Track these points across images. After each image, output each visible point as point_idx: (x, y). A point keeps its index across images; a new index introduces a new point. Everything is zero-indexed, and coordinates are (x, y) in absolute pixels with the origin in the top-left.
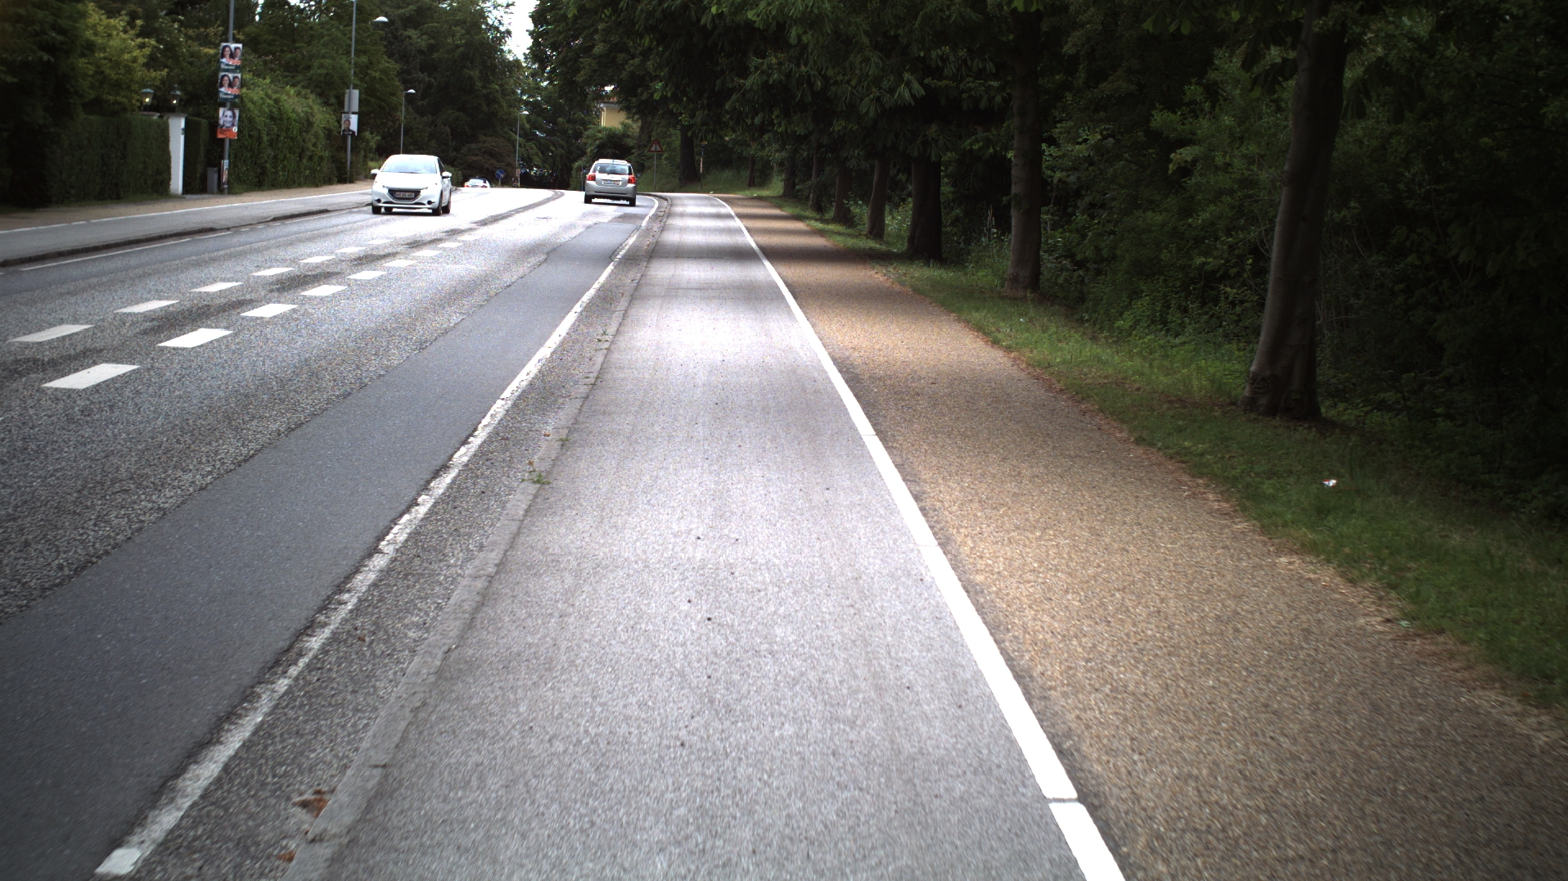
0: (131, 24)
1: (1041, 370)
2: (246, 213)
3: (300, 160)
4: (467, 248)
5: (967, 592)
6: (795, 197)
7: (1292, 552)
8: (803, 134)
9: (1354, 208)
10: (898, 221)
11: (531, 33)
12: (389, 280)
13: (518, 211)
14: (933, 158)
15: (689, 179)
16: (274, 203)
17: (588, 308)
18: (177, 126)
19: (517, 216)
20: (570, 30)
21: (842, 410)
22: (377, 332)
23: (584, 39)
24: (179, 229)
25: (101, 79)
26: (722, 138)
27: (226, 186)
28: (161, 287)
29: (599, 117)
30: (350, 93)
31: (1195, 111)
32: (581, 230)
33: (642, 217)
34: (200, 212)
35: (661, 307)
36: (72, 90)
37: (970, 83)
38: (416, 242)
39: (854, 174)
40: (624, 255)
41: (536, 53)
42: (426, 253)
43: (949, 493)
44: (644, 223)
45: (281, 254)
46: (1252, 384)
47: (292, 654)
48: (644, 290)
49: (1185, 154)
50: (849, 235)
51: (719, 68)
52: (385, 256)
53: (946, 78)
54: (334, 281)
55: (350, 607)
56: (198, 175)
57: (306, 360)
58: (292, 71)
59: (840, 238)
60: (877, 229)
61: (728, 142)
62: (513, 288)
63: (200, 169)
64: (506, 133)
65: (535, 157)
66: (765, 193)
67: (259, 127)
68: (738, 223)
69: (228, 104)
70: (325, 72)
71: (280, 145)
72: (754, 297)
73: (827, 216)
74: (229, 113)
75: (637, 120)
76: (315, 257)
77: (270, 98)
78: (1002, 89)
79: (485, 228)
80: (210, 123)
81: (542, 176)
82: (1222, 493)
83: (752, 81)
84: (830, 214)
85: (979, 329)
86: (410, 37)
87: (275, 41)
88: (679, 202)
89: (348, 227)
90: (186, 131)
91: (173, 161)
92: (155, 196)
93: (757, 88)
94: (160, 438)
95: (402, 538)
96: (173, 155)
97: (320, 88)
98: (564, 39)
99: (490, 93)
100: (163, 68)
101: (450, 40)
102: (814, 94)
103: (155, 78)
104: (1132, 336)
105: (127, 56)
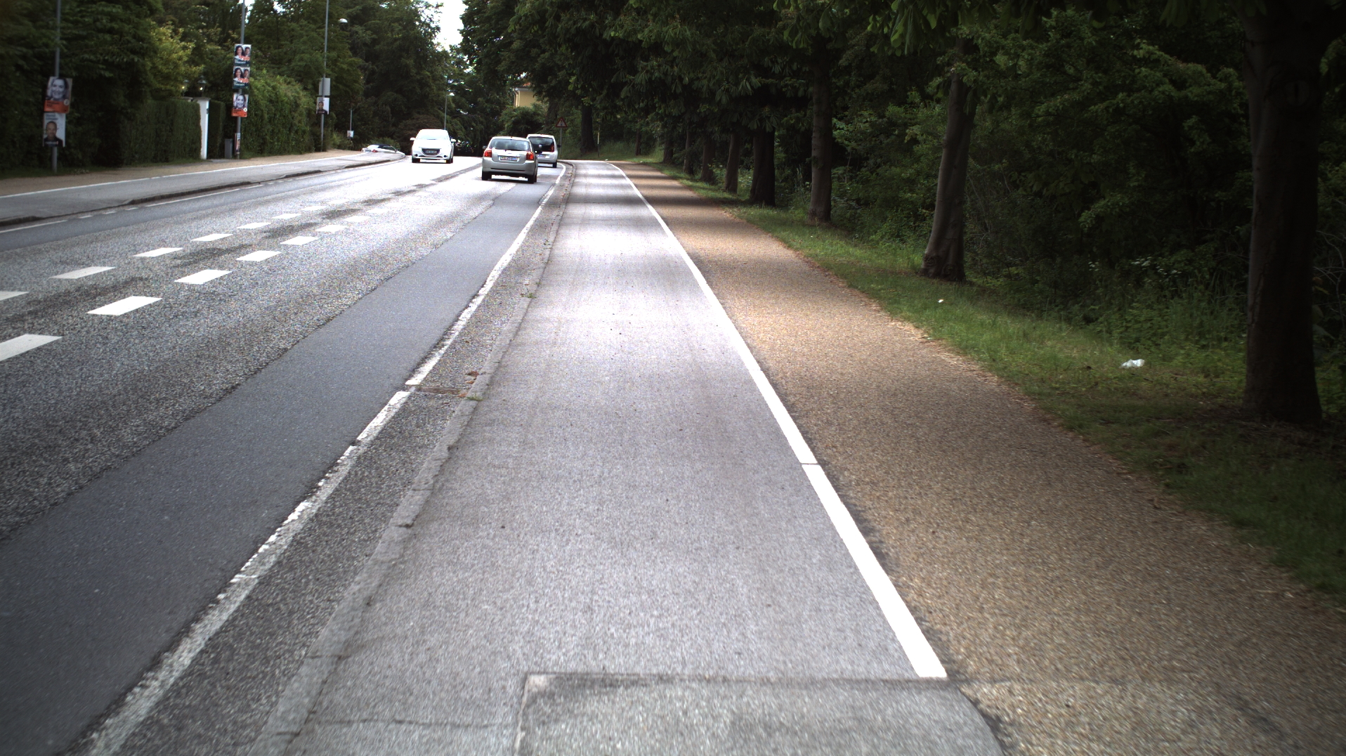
0: (175, 32)
1: (811, 259)
3: (290, 134)
4: (436, 196)
6: (673, 163)
8: (678, 115)
10: (745, 180)
11: (462, 32)
13: (461, 172)
14: (768, 129)
15: (589, 149)
17: (532, 229)
18: (205, 106)
19: (461, 176)
20: (493, 29)
23: (505, 36)
24: (228, 182)
25: (156, 72)
26: (615, 117)
27: (238, 153)
29: (513, 98)
30: (323, 80)
31: (912, 105)
32: (512, 186)
33: (556, 177)
34: (232, 171)
36: (143, 81)
38: (398, 192)
39: (718, 145)
40: (547, 202)
41: (465, 48)
42: (408, 198)
44: (557, 181)
45: (310, 198)
46: (926, 261)
47: (440, 345)
48: (567, 221)
50: (710, 189)
51: (616, 67)
52: (383, 200)
53: (774, 76)
55: (456, 334)
58: (279, 64)
59: (702, 191)
60: (732, 185)
61: (620, 120)
62: (478, 219)
64: (436, 111)
65: (460, 132)
66: (649, 160)
67: (262, 108)
68: (628, 181)
69: (240, 91)
70: (304, 64)
71: (276, 122)
72: (641, 224)
73: (697, 177)
74: (241, 97)
75: (546, 102)
76: (336, 199)
77: (269, 85)
79: (442, 183)
80: (226, 105)
81: (465, 146)
83: (641, 78)
84: (699, 176)
87: (263, 40)
89: (343, 182)
90: (210, 111)
91: (203, 133)
92: (191, 160)
93: (644, 83)
94: (322, 281)
95: (469, 316)
96: (202, 129)
97: (300, 76)
98: (488, 36)
99: (423, 79)
100: (197, 64)
101: (389, 35)
102: (684, 87)
103: (195, 72)
104: (878, 244)
105: (175, 56)
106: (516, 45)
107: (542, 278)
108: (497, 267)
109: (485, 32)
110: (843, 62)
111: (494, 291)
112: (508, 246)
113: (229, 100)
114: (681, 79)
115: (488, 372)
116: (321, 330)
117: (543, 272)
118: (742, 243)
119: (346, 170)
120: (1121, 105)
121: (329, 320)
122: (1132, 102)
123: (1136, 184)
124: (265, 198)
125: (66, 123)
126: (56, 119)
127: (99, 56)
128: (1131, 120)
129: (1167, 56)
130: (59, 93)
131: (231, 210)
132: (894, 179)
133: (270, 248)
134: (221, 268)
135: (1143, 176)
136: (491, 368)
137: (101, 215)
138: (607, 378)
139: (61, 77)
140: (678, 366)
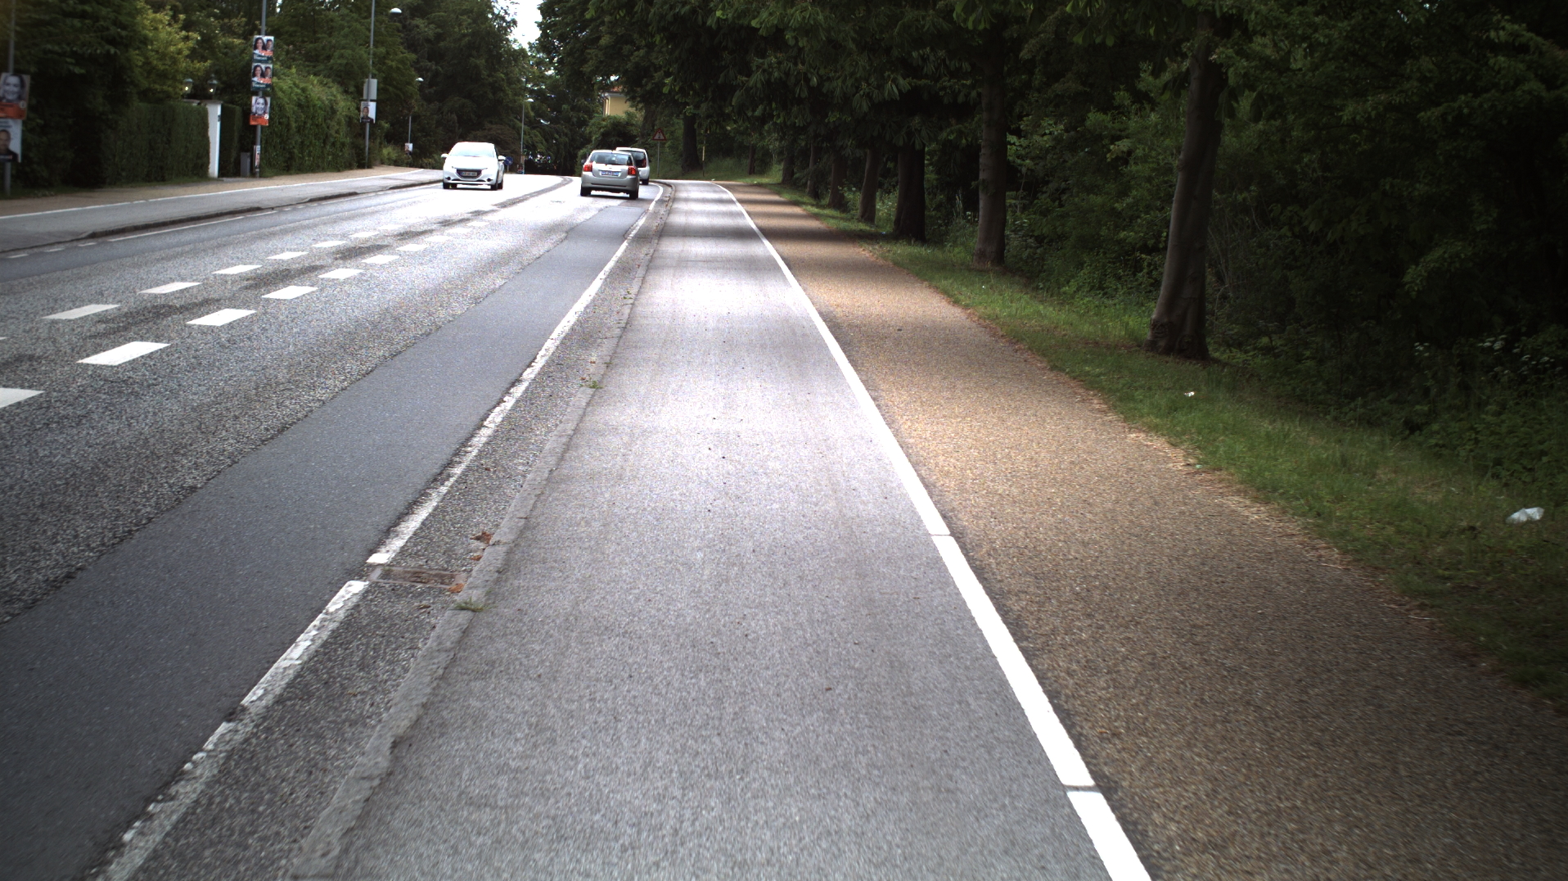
0: (174, 18)
1: (990, 323)
2: (283, 195)
3: (324, 146)
4: (495, 227)
5: (902, 447)
6: (794, 184)
7: (1140, 431)
8: (802, 125)
9: (1254, 191)
10: (886, 206)
11: (540, 25)
12: (434, 252)
13: (532, 195)
14: (917, 147)
15: (692, 166)
16: (306, 186)
17: (612, 275)
18: (215, 111)
19: (532, 200)
20: (577, 21)
21: (823, 346)
22: (437, 291)
23: (592, 30)
24: (231, 208)
25: (149, 68)
26: (723, 128)
27: (258, 170)
28: (240, 255)
29: (603, 105)
30: (369, 82)
31: (1120, 111)
32: (594, 212)
34: (243, 193)
35: (674, 276)
36: (128, 80)
37: (946, 82)
38: (446, 221)
39: (849, 162)
40: (636, 234)
41: (544, 44)
42: (458, 230)
43: (898, 398)
45: (330, 230)
46: (1153, 329)
47: (444, 476)
48: (658, 262)
49: (1123, 145)
50: (842, 219)
51: (723, 63)
52: (423, 233)
53: (926, 77)
54: (387, 252)
55: (474, 454)
56: (232, 160)
57: (386, 309)
58: (314, 61)
59: (832, 221)
60: (868, 214)
61: (730, 131)
62: (542, 259)
63: (234, 154)
64: (511, 120)
65: (539, 145)
66: (765, 180)
67: (288, 115)
68: (739, 207)
69: (261, 93)
70: (345, 62)
71: (307, 132)
72: (755, 268)
73: (823, 202)
74: (261, 101)
75: (641, 109)
76: (362, 231)
77: (298, 87)
78: (973, 87)
79: (506, 209)
81: (546, 163)
82: (1103, 399)
83: (757, 78)
84: (826, 201)
85: (945, 293)
86: (417, 26)
87: (295, 32)
88: (683, 188)
89: (380, 208)
90: (223, 118)
91: (211, 145)
92: (196, 178)
93: (759, 85)
94: (297, 359)
95: (499, 420)
96: (211, 140)
97: (340, 77)
98: (571, 30)
99: (496, 82)
100: (204, 59)
101: (457, 30)
102: (811, 89)
103: (199, 69)
104: (1073, 298)
105: (172, 49)
106: (605, 41)
107: (614, 354)
108: (554, 335)
109: (567, 25)
110: (1024, 54)
111: (544, 373)
112: (575, 300)
113: (246, 104)
114: (807, 80)
115: (504, 540)
116: (265, 449)
117: (617, 345)
118: (891, 297)
119: (390, 192)
120: (1466, 111)
121: (282, 430)
122: (1481, 105)
123: (1484, 227)
124: (272, 229)
125: (23, 132)
126: (9, 127)
127: (64, 46)
128: (1474, 134)
129: (1539, 39)
130: (13, 93)
131: (219, 246)
132: (1094, 211)
133: (245, 305)
134: (157, 339)
135: (1495, 215)
136: (511, 529)
137: (42, 253)
138: (700, 555)
139: (17, 73)
140: (816, 526)
